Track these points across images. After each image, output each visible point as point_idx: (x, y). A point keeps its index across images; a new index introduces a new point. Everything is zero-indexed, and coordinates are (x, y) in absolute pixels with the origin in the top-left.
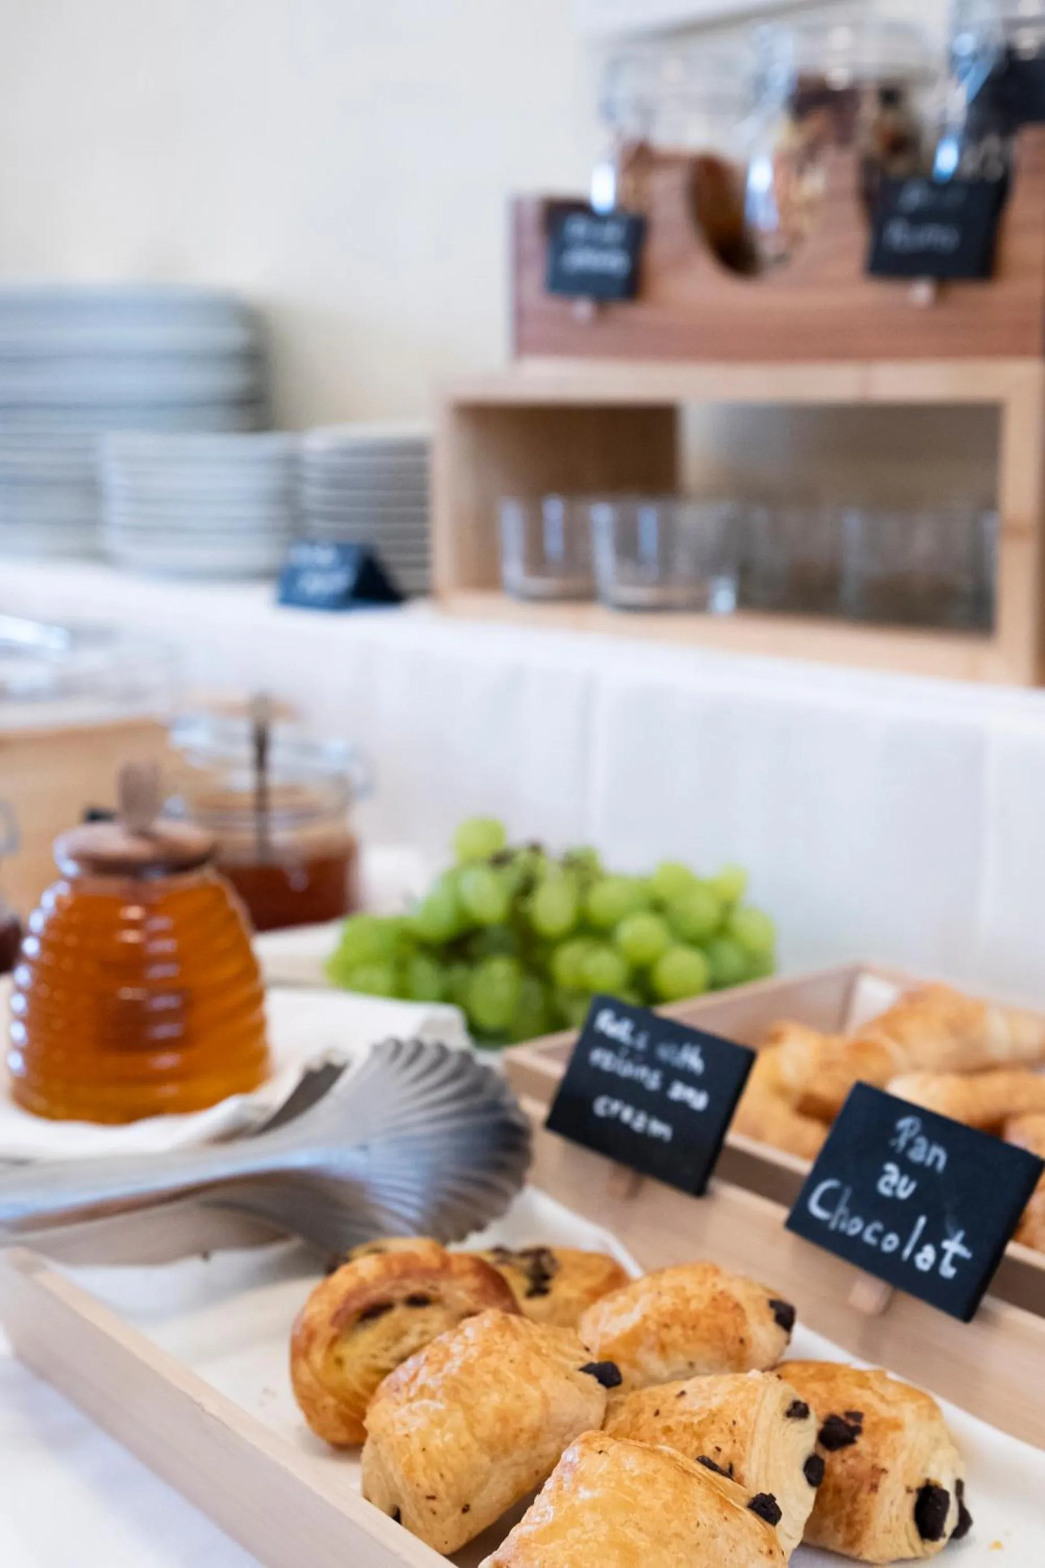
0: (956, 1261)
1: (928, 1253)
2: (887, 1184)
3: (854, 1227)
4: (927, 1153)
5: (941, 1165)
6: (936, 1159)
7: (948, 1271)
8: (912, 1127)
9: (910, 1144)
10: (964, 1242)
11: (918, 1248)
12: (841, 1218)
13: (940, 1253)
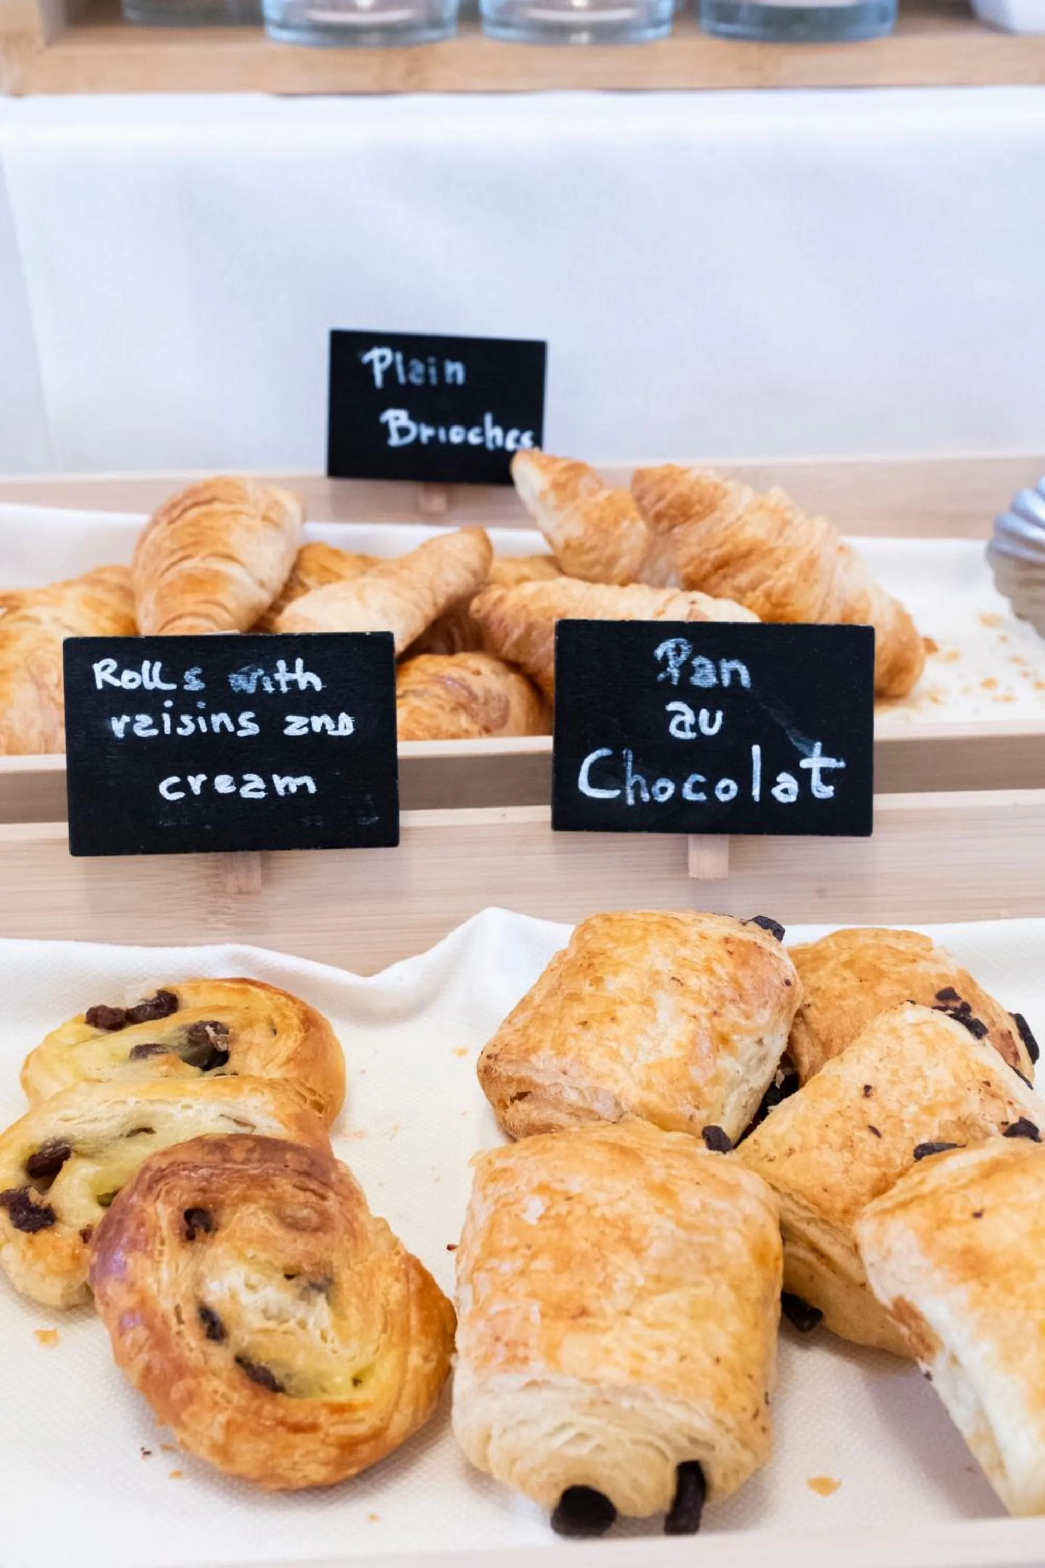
0: (827, 776)
1: (786, 780)
2: (681, 726)
3: (664, 789)
4: (718, 675)
5: (745, 679)
6: (735, 674)
7: (823, 791)
8: (678, 650)
9: (687, 669)
10: (825, 753)
11: (769, 781)
12: (637, 787)
13: (804, 777)
